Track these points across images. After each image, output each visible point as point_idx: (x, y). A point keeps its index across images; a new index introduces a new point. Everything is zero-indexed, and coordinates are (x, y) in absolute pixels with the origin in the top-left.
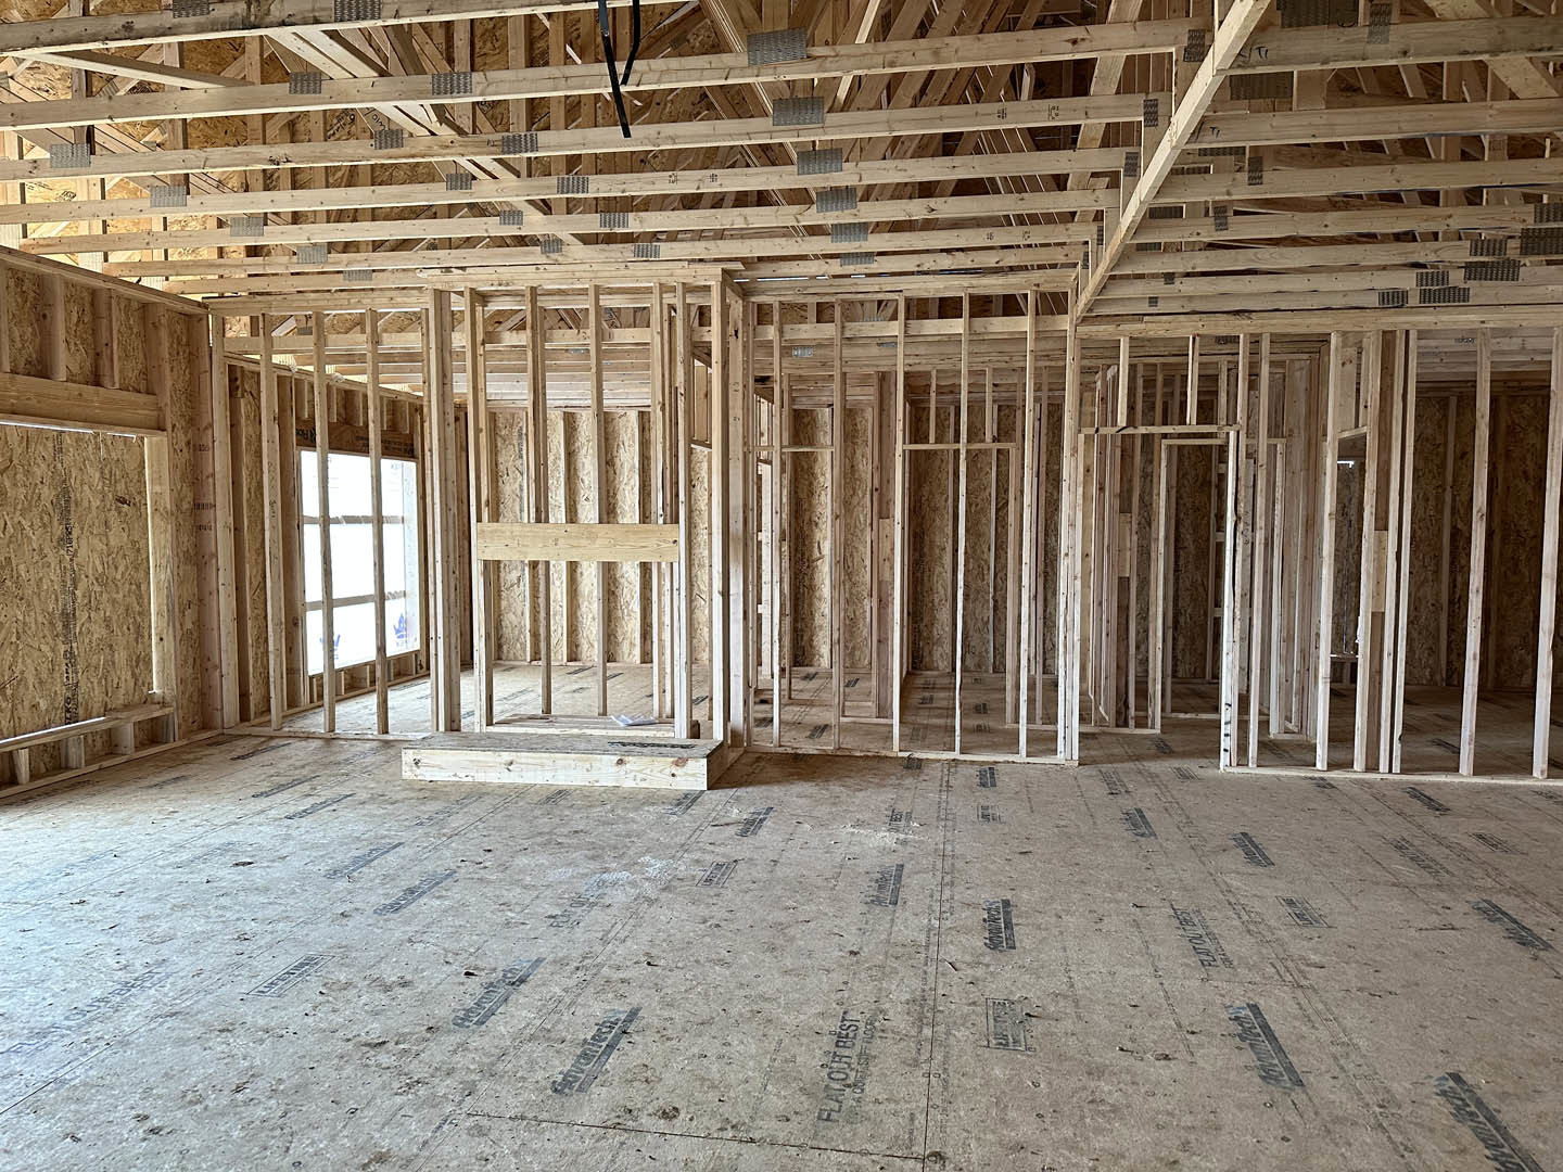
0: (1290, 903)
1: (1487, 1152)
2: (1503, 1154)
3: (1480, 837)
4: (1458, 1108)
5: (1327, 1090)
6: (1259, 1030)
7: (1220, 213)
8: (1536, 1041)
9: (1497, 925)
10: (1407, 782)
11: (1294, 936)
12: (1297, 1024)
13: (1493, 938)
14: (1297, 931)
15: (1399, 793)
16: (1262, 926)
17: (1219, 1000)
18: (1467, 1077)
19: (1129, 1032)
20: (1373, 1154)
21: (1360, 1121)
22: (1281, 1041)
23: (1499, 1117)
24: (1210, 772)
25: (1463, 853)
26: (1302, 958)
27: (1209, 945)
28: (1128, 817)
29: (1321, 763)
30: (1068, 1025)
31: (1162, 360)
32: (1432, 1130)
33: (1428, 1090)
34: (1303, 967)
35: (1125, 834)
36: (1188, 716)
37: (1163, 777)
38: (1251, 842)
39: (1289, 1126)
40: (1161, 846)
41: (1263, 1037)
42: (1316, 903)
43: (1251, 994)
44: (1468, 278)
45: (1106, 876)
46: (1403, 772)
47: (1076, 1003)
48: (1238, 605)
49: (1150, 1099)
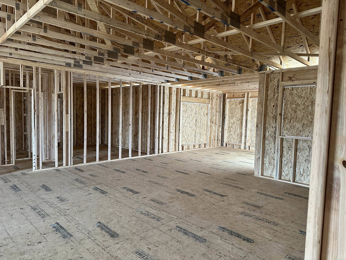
0: (58, 198)
1: (108, 234)
2: (111, 233)
3: (90, 175)
4: (101, 228)
5: (77, 235)
6: (59, 228)
7: (34, 37)
8: (110, 211)
9: (98, 191)
10: (74, 167)
11: (61, 205)
12: (67, 223)
13: (98, 194)
14: (61, 203)
15: (73, 169)
16: (53, 205)
17: (48, 224)
18: (101, 222)
19: (28, 240)
20: (89, 244)
21: (85, 238)
22: (65, 228)
23: (108, 227)
24: (30, 172)
25: (88, 179)
26: (64, 209)
27: (42, 213)
28: (12, 187)
29: (56, 166)
30: (11, 245)
31: (10, 69)
32: (98, 234)
33: (95, 227)
34: (65, 211)
35: (12, 192)
36: (21, 159)
37: (18, 175)
38: (45, 186)
39: (72, 246)
40: (23, 192)
41: (61, 229)
42: (63, 196)
43: (55, 221)
44: (83, 63)
45: (10, 204)
46: (73, 164)
47: (12, 239)
48: (36, 131)
49: (39, 254)
